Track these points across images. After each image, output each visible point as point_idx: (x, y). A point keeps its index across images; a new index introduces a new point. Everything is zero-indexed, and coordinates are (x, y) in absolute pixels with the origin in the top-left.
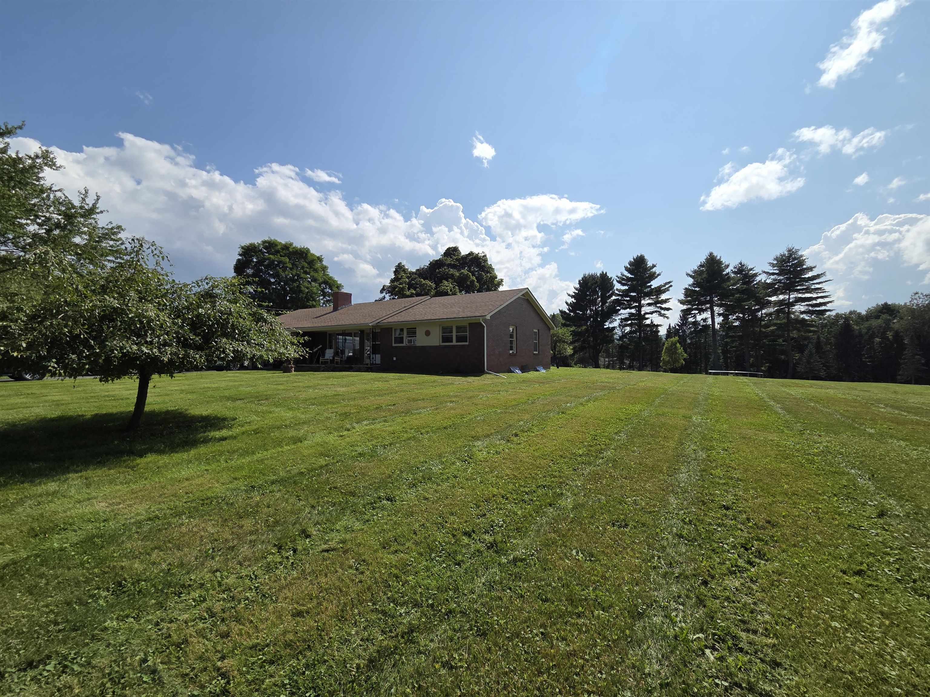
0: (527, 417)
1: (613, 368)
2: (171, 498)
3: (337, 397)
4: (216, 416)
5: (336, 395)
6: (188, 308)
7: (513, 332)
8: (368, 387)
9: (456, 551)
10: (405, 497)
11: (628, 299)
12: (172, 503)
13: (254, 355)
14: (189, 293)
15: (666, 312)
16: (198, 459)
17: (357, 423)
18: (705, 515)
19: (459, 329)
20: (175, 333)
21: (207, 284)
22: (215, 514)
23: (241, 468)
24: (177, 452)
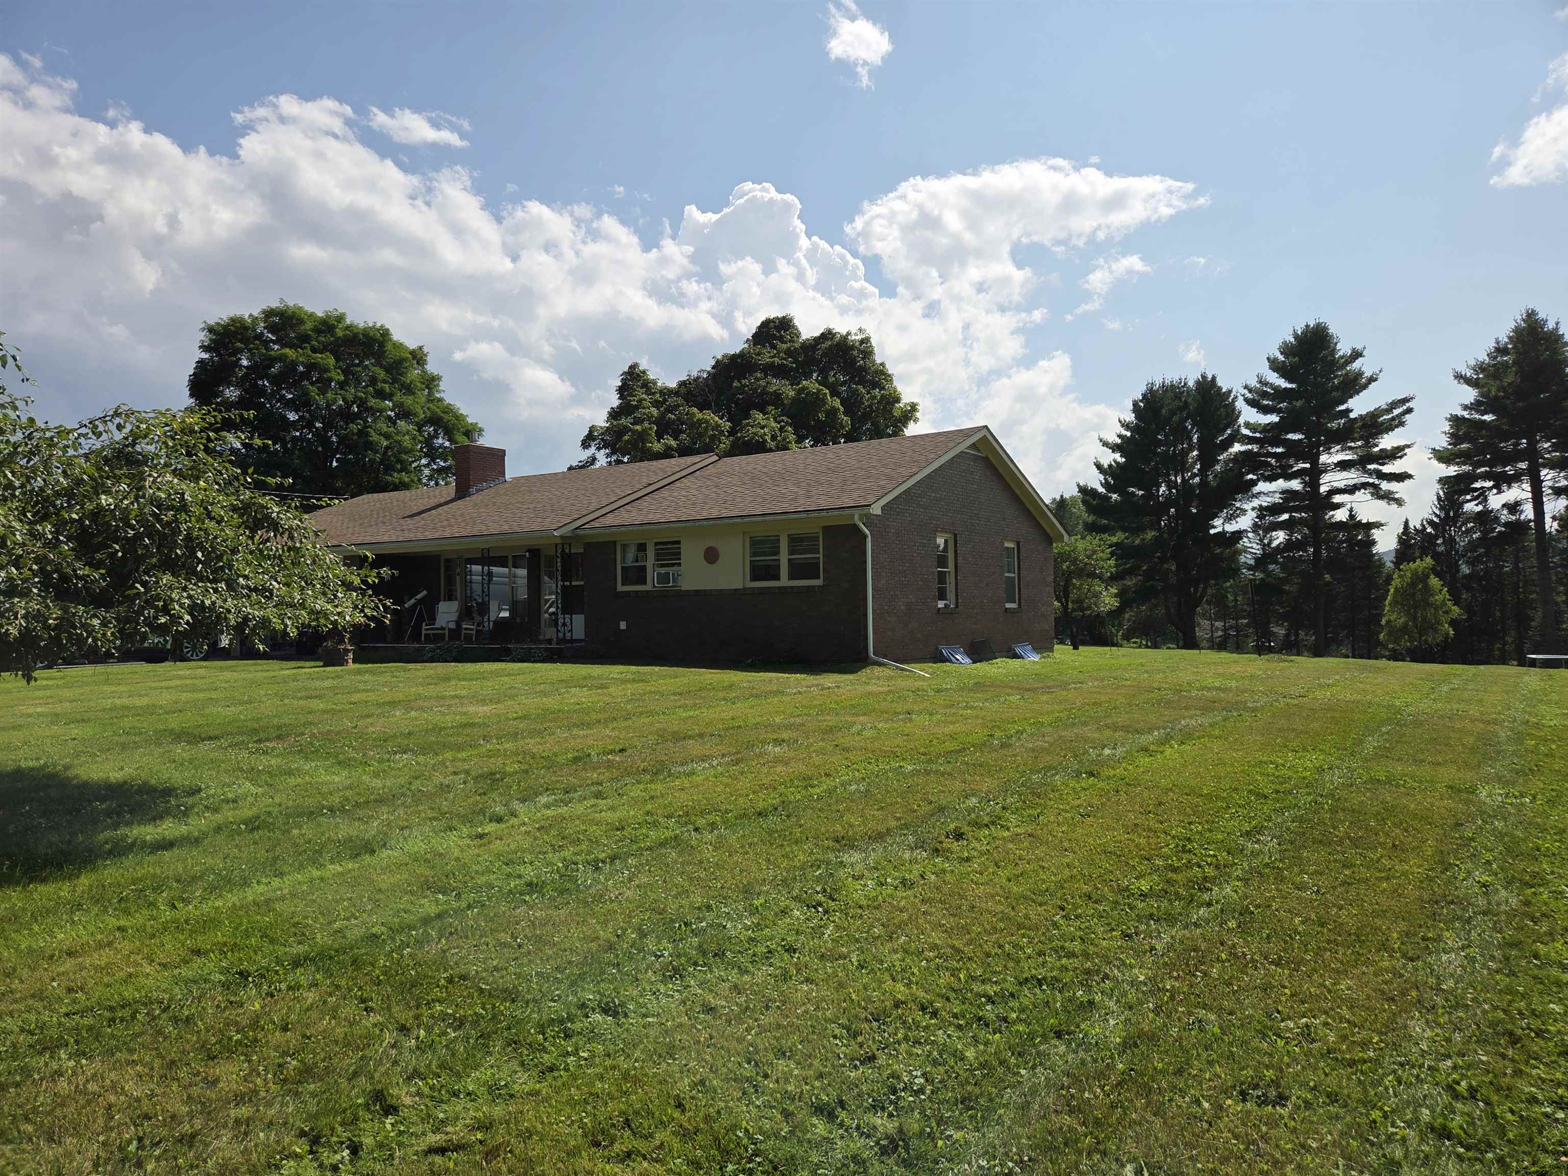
0: (988, 784)
1: (1239, 648)
2: (30, 1002)
3: (468, 731)
4: (145, 783)
5: (465, 726)
6: (69, 493)
7: (946, 549)
8: (551, 702)
9: (793, 1157)
10: (653, 1006)
11: (1280, 450)
12: (33, 1017)
13: (246, 619)
14: (71, 452)
15: (1393, 486)
16: (99, 899)
17: (523, 800)
18: (1518, 1073)
19: (796, 542)
20: (37, 560)
21: (120, 427)
22: (143, 1046)
23: (209, 923)
24: (44, 880)
